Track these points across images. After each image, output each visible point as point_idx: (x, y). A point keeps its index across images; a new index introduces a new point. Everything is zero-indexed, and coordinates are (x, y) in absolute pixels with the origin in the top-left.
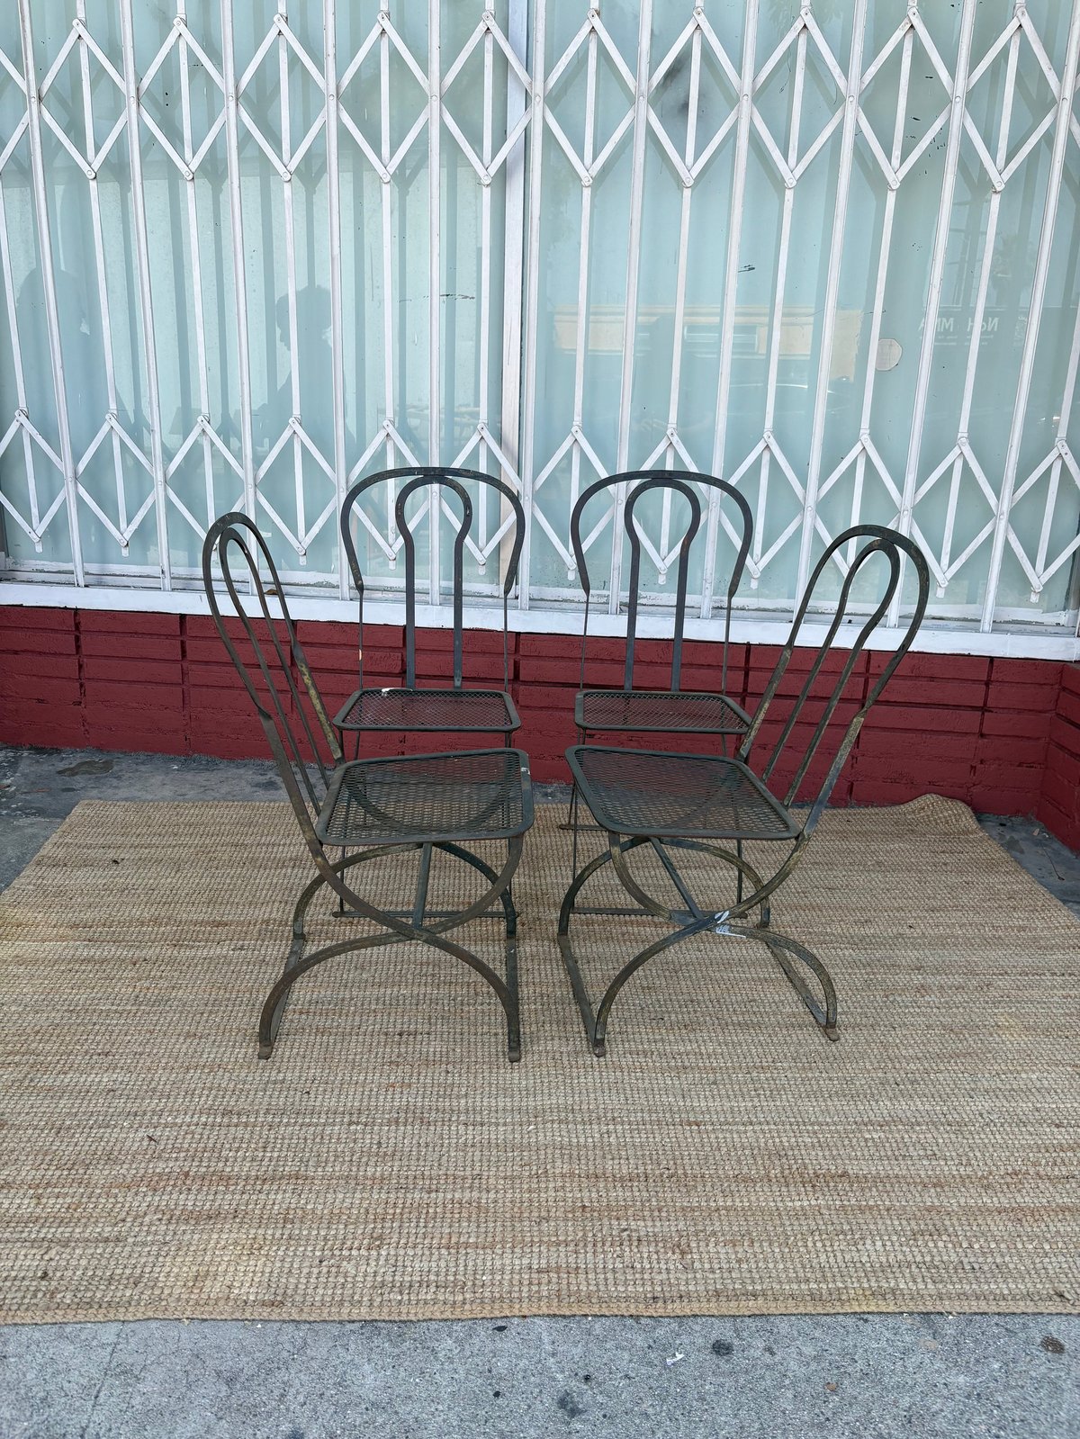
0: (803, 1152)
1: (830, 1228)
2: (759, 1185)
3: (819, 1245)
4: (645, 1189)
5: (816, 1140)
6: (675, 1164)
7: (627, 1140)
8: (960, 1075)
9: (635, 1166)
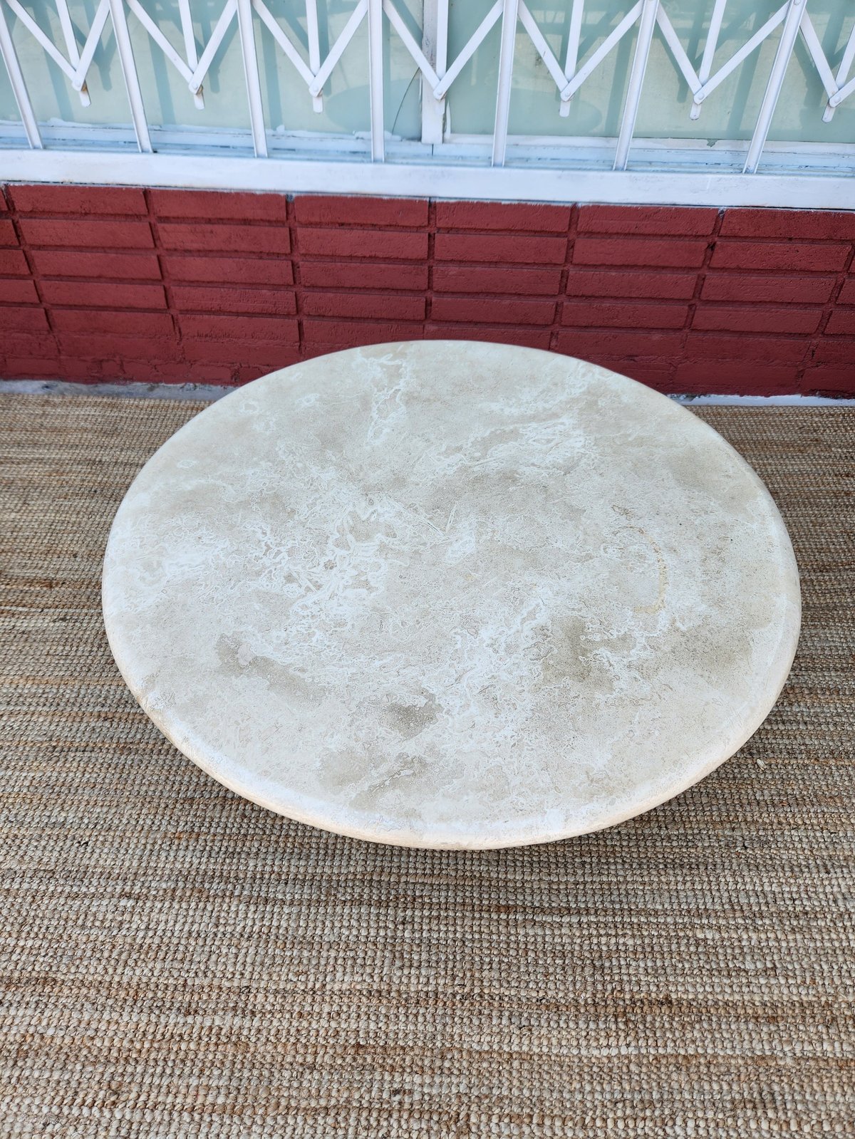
0: (623, 962)
1: (637, 1097)
2: (564, 1018)
3: (621, 1124)
4: (431, 1020)
5: (639, 942)
6: (472, 976)
7: (424, 935)
8: (818, 834)
9: (425, 980)
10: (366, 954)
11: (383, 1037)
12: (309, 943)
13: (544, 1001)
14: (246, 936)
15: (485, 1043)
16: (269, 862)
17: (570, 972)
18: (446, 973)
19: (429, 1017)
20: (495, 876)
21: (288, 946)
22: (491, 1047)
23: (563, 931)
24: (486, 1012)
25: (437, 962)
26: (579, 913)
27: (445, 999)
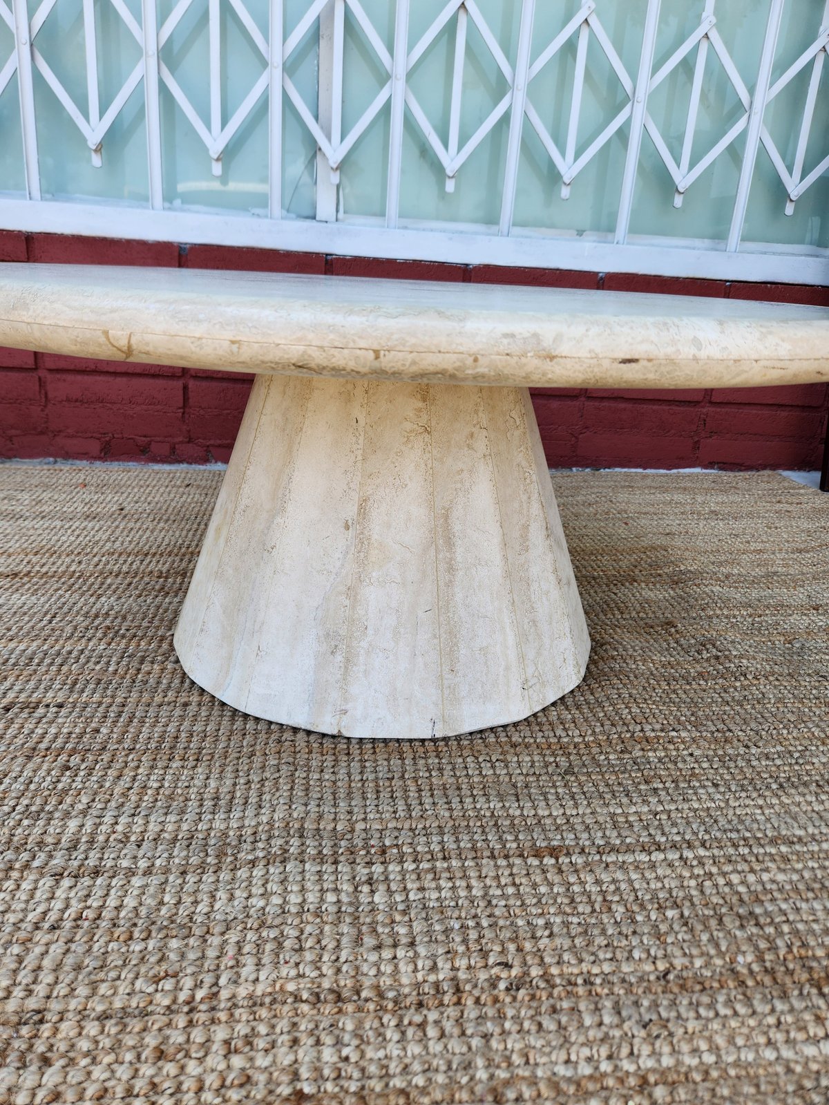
2: (721, 998)
4: (456, 1031)
5: (795, 877)
6: (520, 949)
7: (412, 896)
9: (429, 963)
10: (302, 932)
11: (356, 1075)
12: (182, 926)
13: (671, 977)
14: (46, 926)
15: (582, 1064)
16: (108, 819)
17: (699, 927)
18: (468, 949)
19: (448, 1026)
20: (518, 813)
21: (136, 935)
22: (597, 1068)
23: (660, 872)
24: (566, 1005)
25: (447, 931)
26: (674, 846)
27: (476, 993)
